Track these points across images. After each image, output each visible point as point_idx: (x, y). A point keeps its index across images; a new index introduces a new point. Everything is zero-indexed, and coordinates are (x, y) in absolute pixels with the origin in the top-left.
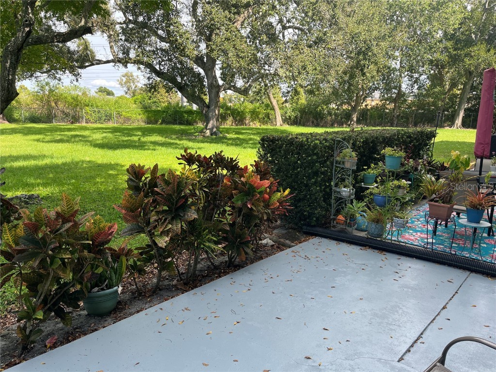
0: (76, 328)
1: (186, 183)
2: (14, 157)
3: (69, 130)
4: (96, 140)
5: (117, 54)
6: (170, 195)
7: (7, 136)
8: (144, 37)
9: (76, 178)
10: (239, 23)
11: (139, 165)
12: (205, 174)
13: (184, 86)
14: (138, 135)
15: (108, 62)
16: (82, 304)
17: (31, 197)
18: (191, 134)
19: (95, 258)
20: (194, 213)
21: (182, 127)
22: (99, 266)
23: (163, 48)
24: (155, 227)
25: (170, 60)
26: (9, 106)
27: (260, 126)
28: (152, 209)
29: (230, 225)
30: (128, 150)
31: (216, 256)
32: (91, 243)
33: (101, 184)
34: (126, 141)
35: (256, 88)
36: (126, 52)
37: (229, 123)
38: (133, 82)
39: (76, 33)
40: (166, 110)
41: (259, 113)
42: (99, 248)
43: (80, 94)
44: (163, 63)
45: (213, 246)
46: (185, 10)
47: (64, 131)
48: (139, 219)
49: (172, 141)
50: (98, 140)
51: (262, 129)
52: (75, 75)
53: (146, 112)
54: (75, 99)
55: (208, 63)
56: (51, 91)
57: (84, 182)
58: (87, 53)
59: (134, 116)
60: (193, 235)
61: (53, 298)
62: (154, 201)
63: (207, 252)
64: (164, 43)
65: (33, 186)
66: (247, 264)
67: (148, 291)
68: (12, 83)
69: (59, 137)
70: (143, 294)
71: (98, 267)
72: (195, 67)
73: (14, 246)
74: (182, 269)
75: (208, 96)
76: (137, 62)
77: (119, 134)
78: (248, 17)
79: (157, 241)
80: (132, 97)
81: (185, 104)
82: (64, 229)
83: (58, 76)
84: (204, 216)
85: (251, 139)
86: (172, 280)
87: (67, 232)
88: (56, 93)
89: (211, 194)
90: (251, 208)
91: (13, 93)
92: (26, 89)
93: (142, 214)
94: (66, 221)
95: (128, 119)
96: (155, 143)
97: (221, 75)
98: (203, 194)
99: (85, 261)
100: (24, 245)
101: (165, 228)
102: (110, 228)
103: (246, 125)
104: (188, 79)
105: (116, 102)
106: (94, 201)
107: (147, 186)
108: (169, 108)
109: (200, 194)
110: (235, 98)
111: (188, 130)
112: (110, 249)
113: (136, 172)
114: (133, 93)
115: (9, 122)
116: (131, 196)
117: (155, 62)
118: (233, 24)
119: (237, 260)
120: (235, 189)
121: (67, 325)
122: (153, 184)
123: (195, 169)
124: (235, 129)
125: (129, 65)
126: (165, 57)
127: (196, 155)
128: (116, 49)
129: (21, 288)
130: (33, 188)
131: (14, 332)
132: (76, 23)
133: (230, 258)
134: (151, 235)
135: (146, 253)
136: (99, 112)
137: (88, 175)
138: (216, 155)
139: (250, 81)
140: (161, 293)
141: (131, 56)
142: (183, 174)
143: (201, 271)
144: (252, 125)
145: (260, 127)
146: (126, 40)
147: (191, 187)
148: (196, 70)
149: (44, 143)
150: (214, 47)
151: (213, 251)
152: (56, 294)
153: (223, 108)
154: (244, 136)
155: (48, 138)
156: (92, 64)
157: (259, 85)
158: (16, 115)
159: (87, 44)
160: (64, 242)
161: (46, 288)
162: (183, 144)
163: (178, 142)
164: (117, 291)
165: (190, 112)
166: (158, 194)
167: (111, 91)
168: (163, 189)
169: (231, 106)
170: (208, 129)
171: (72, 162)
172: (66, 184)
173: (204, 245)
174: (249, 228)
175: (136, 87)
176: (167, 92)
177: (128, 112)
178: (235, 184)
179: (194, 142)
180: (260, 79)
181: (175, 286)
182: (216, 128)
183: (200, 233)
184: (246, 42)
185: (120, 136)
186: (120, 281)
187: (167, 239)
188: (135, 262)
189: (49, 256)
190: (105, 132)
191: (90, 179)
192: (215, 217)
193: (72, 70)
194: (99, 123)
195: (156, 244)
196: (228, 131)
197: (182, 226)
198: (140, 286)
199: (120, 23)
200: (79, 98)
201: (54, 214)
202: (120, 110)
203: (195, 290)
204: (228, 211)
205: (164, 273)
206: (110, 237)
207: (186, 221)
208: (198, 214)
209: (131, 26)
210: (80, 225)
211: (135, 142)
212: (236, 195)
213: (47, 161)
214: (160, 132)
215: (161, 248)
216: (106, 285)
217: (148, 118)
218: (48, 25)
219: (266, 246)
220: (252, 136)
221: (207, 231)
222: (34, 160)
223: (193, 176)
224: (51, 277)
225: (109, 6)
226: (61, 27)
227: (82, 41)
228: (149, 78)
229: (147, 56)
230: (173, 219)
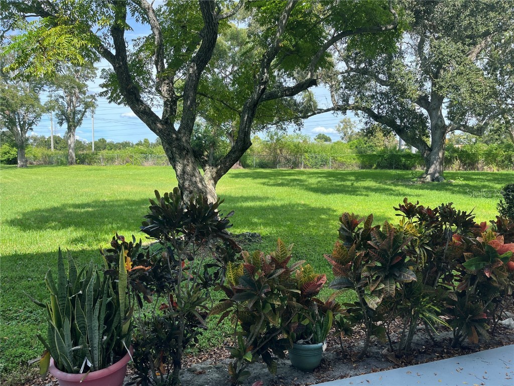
0: (281, 378)
1: (404, 238)
2: (244, 198)
3: (290, 174)
4: (312, 184)
5: (337, 102)
6: (385, 251)
7: (241, 179)
8: (364, 83)
9: (291, 220)
10: (474, 54)
11: (353, 214)
12: (428, 230)
13: (404, 128)
14: (351, 180)
15: (328, 110)
16: (287, 352)
17: (253, 235)
18: (409, 180)
19: (303, 308)
20: (412, 275)
21: (399, 172)
22: (306, 318)
23: (383, 92)
24: (366, 284)
25: (390, 103)
26: (244, 154)
27: (498, 170)
28: (363, 263)
29: (458, 294)
30: (340, 195)
31: (437, 329)
32: (300, 292)
33: (313, 229)
34: (339, 186)
35: (493, 126)
36: (346, 99)
37: (455, 167)
38: (350, 128)
39: (302, 87)
40: (381, 155)
41: (497, 155)
42: (307, 298)
43: (301, 141)
44: (382, 107)
45: (434, 318)
46: (409, 50)
47: (285, 176)
48: (349, 273)
49: (386, 187)
50: (314, 184)
51: (501, 175)
52: (298, 125)
53: (361, 156)
54: (297, 146)
55: (432, 103)
56: (278, 140)
57: (298, 225)
58: (310, 104)
59: (349, 161)
60: (409, 299)
61: (262, 342)
62: (367, 255)
63: (426, 323)
64: (384, 87)
65: (256, 224)
66: (479, 348)
67: (353, 355)
68: (247, 135)
69: (280, 182)
70: (348, 357)
71: (304, 318)
72: (417, 108)
73: (234, 284)
74: (394, 337)
75: (431, 138)
76: (356, 108)
77: (332, 178)
78: (486, 47)
79: (367, 301)
80: (348, 142)
81: (403, 147)
82: (276, 275)
83: (284, 126)
84: (424, 279)
85: (484, 186)
86: (381, 348)
87: (279, 278)
88: (281, 141)
89: (434, 253)
90: (490, 277)
91: (247, 144)
92: (259, 138)
93: (352, 268)
94: (279, 266)
95: (343, 164)
96: (368, 189)
97: (448, 114)
98: (424, 253)
99: (293, 309)
100: (243, 285)
101: (377, 288)
102: (319, 279)
103: (478, 169)
104: (408, 121)
105: (332, 147)
106: (306, 245)
107: (360, 236)
108: (385, 152)
109: (420, 252)
110: (464, 138)
111: (405, 175)
112: (318, 301)
113: (349, 222)
114: (349, 138)
115: (244, 167)
116: (342, 247)
117: (373, 107)
118: (467, 56)
119: (466, 340)
120: (467, 251)
121: (272, 372)
122: (367, 235)
123: (416, 222)
124: (462, 174)
125: (347, 111)
126: (385, 100)
127: (417, 206)
128: (336, 98)
129: (237, 324)
130: (256, 227)
131: (226, 366)
132: (303, 77)
133: (457, 337)
134: (360, 292)
135: (354, 311)
136: (316, 158)
137: (301, 218)
138: (443, 208)
139: (487, 118)
140: (369, 360)
141: (350, 103)
142: (401, 227)
143: (417, 344)
144: (486, 169)
145: (497, 172)
146: (346, 88)
147: (409, 243)
148: (419, 111)
149: (268, 187)
150: (442, 84)
151: (433, 323)
152: (265, 338)
153: (448, 151)
154: (475, 182)
155: (272, 182)
156: (314, 114)
157: (498, 122)
158: (249, 162)
159: (311, 95)
160: (276, 288)
161: (257, 330)
162: (398, 190)
163: (393, 188)
164: (321, 348)
165: (409, 156)
166: (371, 247)
167: (329, 137)
168: (377, 242)
169: (459, 148)
170: (429, 174)
171: (289, 205)
172: (282, 225)
173: (423, 315)
174: (486, 303)
175: (352, 132)
176: (385, 135)
177: (343, 157)
178: (468, 244)
179: (411, 188)
180: (500, 116)
181: (385, 356)
182: (439, 173)
183: (418, 299)
184: (483, 75)
185: (334, 180)
186: (326, 337)
187: (379, 300)
188: (341, 319)
189: (262, 298)
190: (320, 177)
191: (304, 222)
192: (438, 282)
193: (297, 120)
194: (315, 168)
195: (365, 304)
196: (454, 176)
197: (396, 287)
198: (345, 346)
199: (343, 73)
200: (300, 145)
201: (270, 258)
202: (335, 155)
203: (409, 368)
204: (455, 276)
205: (373, 338)
206: (318, 289)
207: (401, 283)
208: (417, 276)
209: (352, 74)
210: (291, 271)
211: (348, 187)
212: (468, 258)
213: (269, 203)
214: (374, 177)
215: (371, 309)
216: (311, 339)
217: (363, 162)
218: (280, 83)
219: (507, 329)
220: (486, 183)
221: (428, 298)
222: (259, 201)
223: (413, 231)
224: (262, 321)
225: (333, 58)
226: (290, 83)
227: (307, 93)
228: (366, 123)
229: (366, 101)
230: (386, 278)
